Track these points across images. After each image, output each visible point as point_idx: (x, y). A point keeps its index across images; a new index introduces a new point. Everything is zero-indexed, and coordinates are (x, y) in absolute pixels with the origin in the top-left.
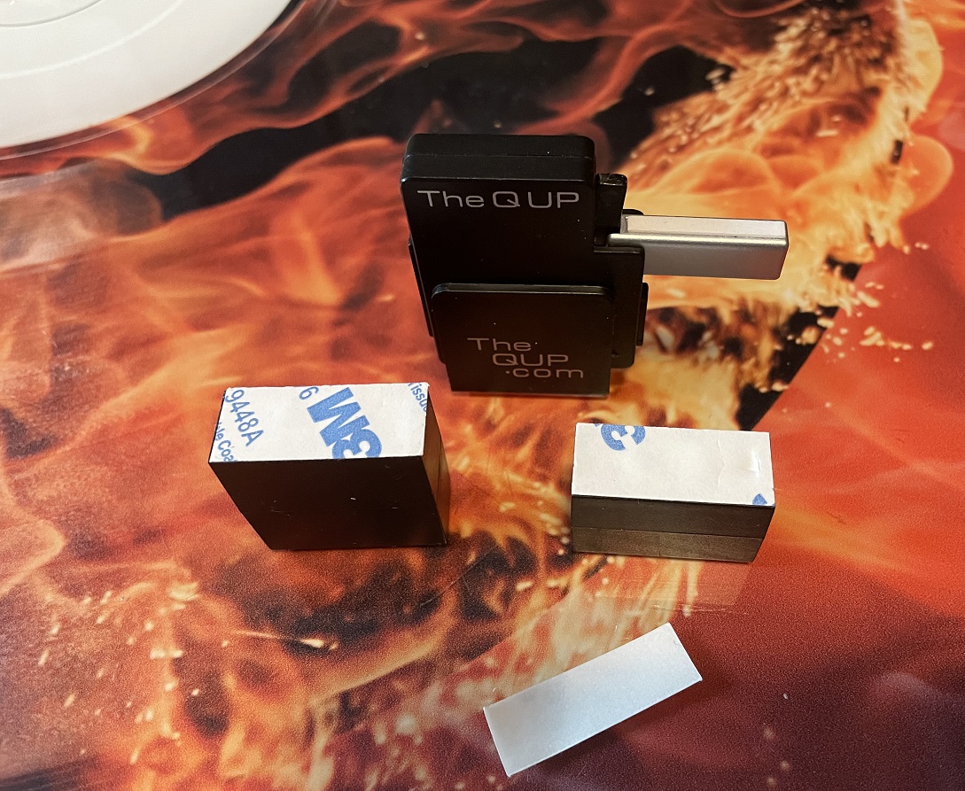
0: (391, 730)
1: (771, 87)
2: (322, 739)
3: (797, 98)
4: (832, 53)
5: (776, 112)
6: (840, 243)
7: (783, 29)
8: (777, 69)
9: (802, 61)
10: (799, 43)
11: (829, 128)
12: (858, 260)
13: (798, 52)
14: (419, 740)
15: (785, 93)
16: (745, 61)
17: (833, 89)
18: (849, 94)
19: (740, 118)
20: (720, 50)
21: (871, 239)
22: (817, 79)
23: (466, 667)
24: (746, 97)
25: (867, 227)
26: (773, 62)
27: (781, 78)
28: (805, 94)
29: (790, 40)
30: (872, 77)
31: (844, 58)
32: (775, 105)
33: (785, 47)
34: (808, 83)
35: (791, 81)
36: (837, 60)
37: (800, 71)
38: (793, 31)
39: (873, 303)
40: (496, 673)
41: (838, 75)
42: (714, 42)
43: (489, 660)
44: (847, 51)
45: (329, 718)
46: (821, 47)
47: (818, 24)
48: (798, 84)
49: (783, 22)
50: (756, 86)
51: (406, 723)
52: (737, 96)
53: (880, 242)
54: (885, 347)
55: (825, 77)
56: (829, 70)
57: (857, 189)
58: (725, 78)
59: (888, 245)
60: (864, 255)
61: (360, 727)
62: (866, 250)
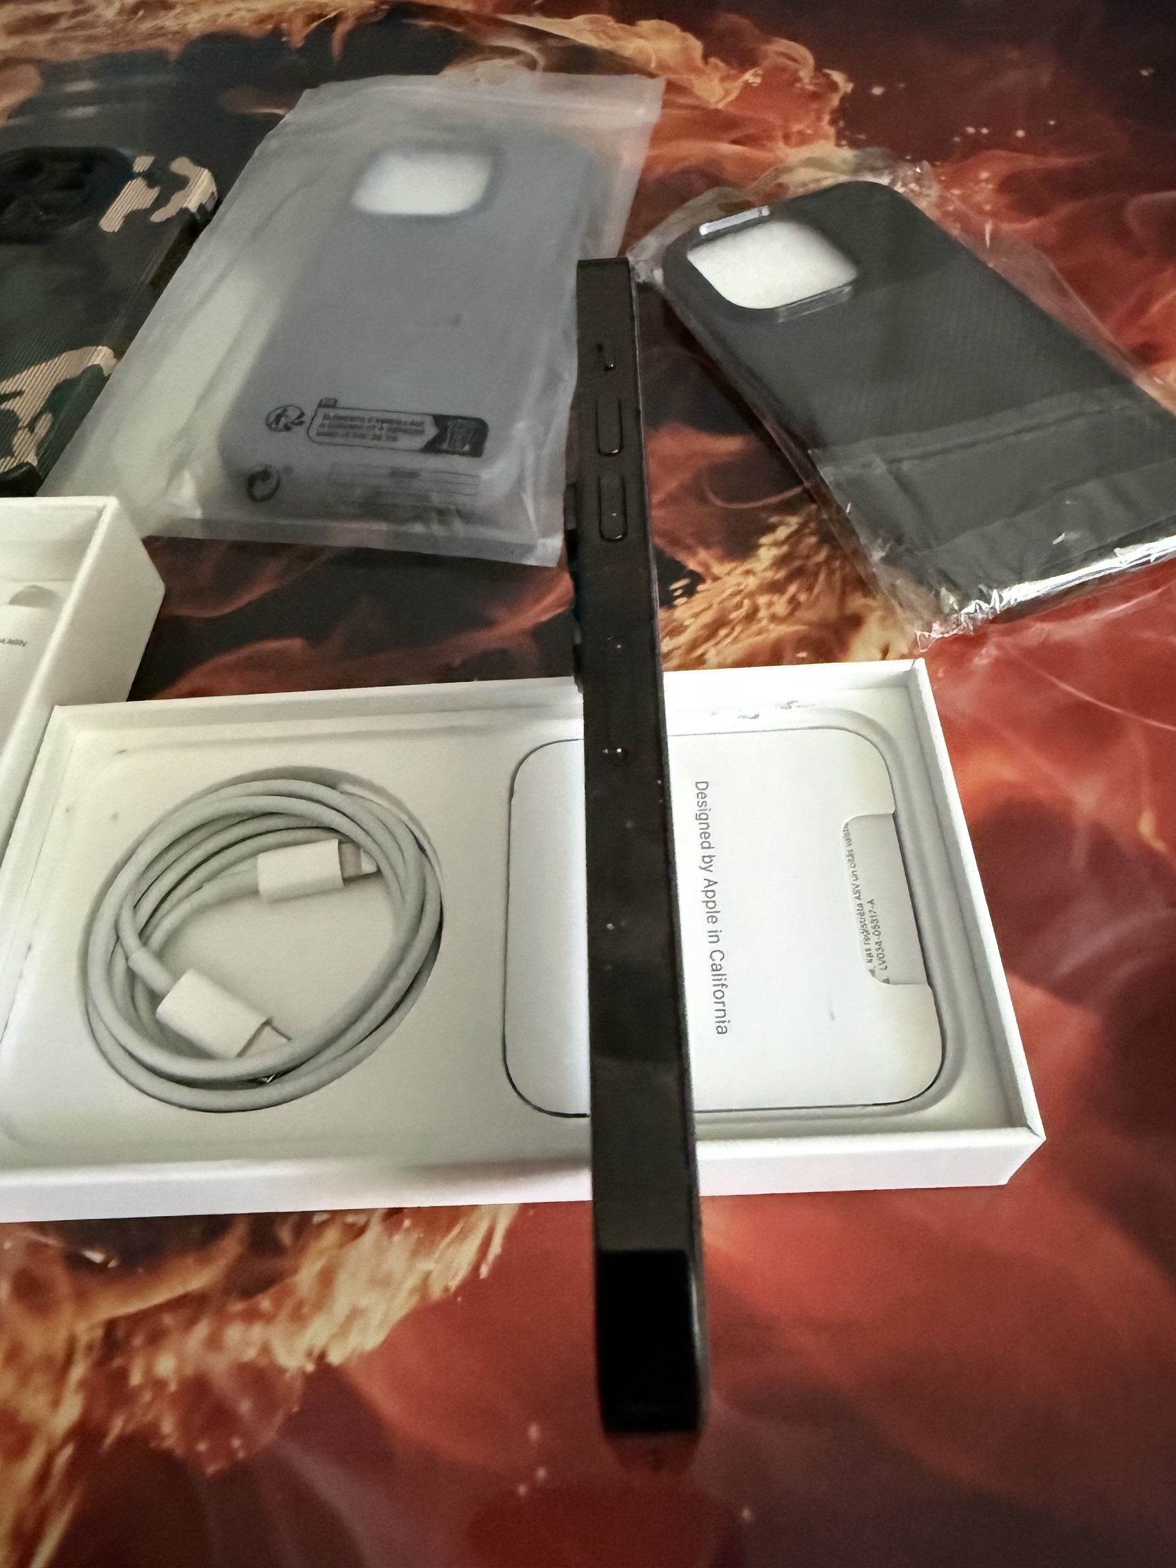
0: (148, 1370)
1: (739, 606)
2: (78, 1371)
3: (764, 622)
4: (819, 565)
5: (736, 640)
7: (772, 528)
8: (752, 582)
9: (781, 575)
10: (785, 548)
13: (779, 563)
14: (173, 1387)
15: (751, 616)
16: (717, 569)
17: (810, 615)
18: (824, 623)
19: (694, 644)
20: (691, 551)
22: (793, 600)
23: (237, 1307)
24: (707, 618)
26: (748, 572)
27: (751, 595)
28: (774, 618)
29: (777, 544)
30: (857, 602)
31: (831, 573)
32: (738, 629)
33: (767, 553)
34: (781, 607)
35: (762, 600)
36: (822, 577)
37: (775, 588)
38: (782, 533)
40: (268, 1318)
41: (819, 594)
42: (690, 541)
43: (265, 1303)
44: (837, 564)
45: (90, 1348)
46: (808, 557)
47: (812, 525)
48: (770, 604)
49: (774, 519)
50: (721, 603)
51: (166, 1365)
52: (696, 615)
55: (803, 597)
56: (810, 589)
58: (689, 591)
61: (117, 1362)
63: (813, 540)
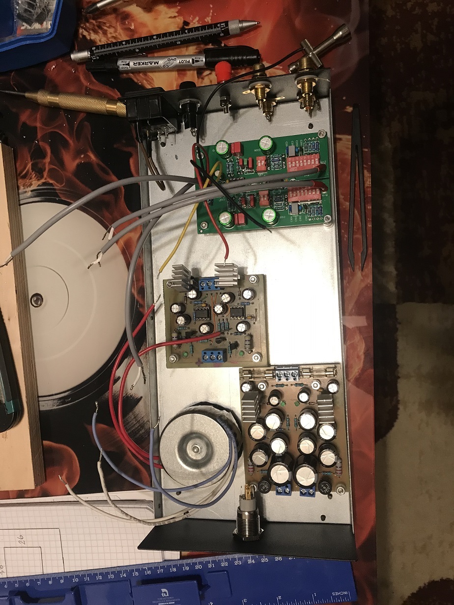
3: (117, 34)
4: (96, 22)
6: (177, 26)
7: (84, 36)
8: (103, 38)
9: (100, 31)
10: (91, 32)
11: (131, 25)
12: (182, 21)
13: (96, 32)
17: (114, 22)
18: (116, 18)
21: (175, 17)
22: (109, 27)
25: (170, 17)
28: (116, 31)
29: (89, 34)
31: (99, 18)
33: (93, 37)
34: (111, 30)
35: (109, 35)
36: (101, 20)
37: (105, 33)
38: (85, 33)
39: (197, 18)
41: (106, 21)
46: (94, 25)
47: (82, 25)
48: (111, 33)
49: (81, 36)
53: (176, 15)
54: (211, 17)
55: (108, 25)
56: (105, 23)
57: (156, 19)
59: (177, 12)
60: (181, 20)
62: (179, 19)
63: (88, 25)
